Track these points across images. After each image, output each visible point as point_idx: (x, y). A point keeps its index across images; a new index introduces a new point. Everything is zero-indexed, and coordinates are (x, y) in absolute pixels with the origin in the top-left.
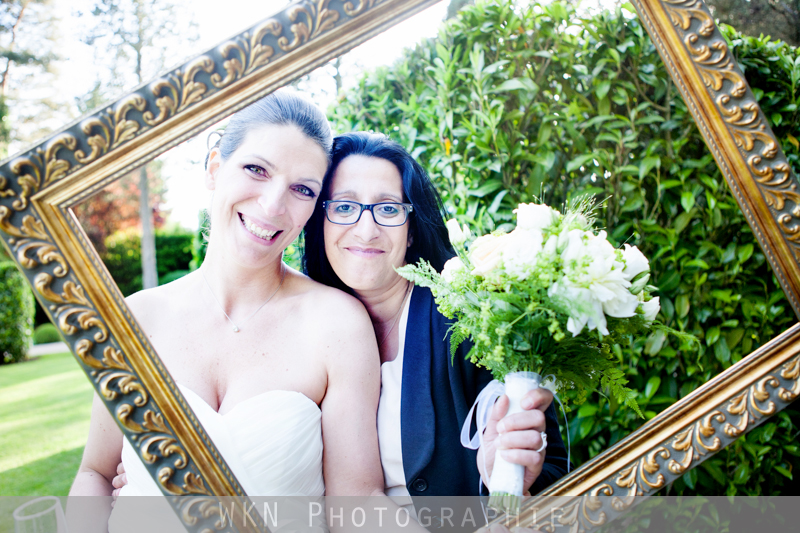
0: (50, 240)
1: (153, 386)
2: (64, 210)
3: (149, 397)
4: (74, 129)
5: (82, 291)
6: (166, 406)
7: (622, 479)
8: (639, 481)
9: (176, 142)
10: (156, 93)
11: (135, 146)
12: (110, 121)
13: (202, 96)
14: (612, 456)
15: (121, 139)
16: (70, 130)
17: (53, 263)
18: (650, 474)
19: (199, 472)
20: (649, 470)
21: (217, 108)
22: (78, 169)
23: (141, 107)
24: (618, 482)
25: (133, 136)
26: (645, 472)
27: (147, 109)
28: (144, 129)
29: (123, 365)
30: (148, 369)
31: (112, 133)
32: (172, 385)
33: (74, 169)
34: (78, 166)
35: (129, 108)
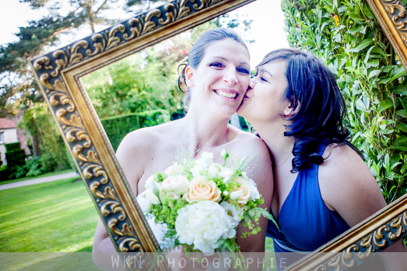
0: (67, 93)
1: (112, 174)
2: (77, 79)
3: (109, 180)
4: (88, 39)
5: (80, 120)
6: (117, 185)
7: (364, 243)
8: (373, 244)
9: (138, 49)
10: (131, 25)
11: (118, 50)
12: (106, 36)
13: (154, 28)
14: (358, 230)
15: (111, 46)
16: (86, 39)
17: (67, 104)
18: (379, 241)
19: (131, 224)
20: (378, 238)
21: (161, 35)
22: (87, 59)
23: (123, 31)
24: (361, 244)
25: (117, 45)
26: (376, 239)
27: (125, 32)
28: (123, 42)
29: (96, 161)
30: (110, 165)
31: (107, 42)
32: (122, 174)
33: (85, 58)
34: (87, 57)
35: (116, 31)
